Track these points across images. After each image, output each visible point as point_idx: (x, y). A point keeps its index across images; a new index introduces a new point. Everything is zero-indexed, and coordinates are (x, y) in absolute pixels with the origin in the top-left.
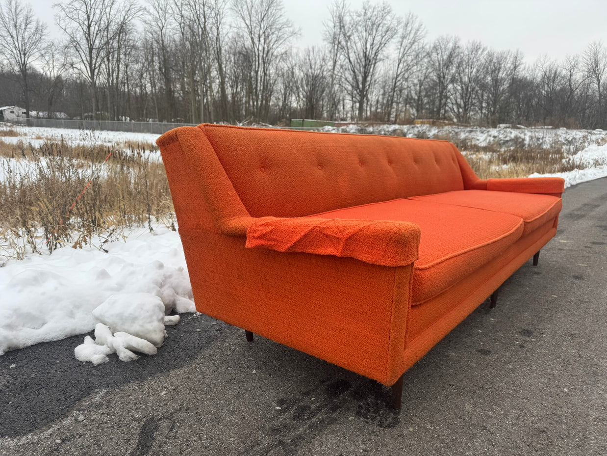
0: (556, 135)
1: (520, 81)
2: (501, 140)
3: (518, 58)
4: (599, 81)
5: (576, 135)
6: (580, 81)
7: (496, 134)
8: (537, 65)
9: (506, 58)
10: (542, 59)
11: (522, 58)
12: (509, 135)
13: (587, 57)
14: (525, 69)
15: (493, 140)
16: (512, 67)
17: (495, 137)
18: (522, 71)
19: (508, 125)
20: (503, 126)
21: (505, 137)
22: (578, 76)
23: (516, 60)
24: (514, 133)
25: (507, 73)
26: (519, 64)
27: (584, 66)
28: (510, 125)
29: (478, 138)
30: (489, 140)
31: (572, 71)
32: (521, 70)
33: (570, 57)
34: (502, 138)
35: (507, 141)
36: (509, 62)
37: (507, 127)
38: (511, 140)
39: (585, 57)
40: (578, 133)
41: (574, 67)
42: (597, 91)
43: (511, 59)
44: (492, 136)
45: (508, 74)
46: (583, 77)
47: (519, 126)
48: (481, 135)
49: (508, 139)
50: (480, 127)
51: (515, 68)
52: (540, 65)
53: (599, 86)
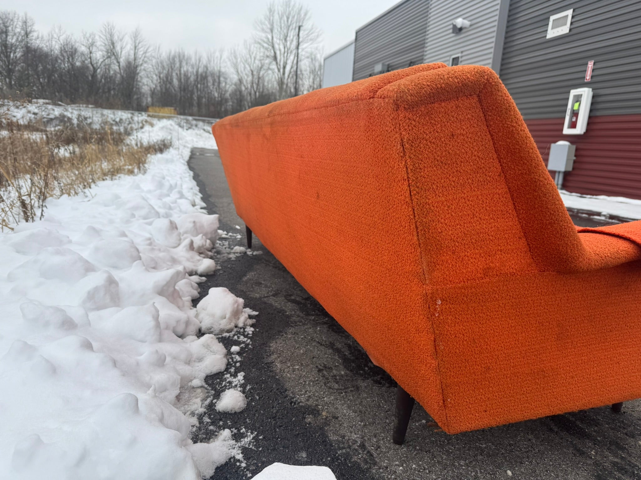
0: (103, 115)
1: (35, 51)
2: (44, 118)
3: (28, 24)
4: (119, 62)
5: (122, 115)
6: (101, 60)
7: (36, 111)
8: (52, 36)
9: (12, 20)
10: (57, 30)
11: (33, 25)
12: (52, 112)
13: (104, 37)
14: (38, 38)
15: (34, 118)
16: (23, 33)
17: (35, 114)
18: (36, 40)
19: (47, 101)
20: (41, 101)
21: (48, 115)
22: (98, 55)
23: (26, 25)
24: (57, 111)
25: (18, 39)
26: (31, 32)
27: (101, 45)
28: (50, 101)
29: (15, 114)
30: (30, 117)
31: (91, 49)
32: (34, 38)
33: (86, 33)
34: (45, 116)
35: (52, 119)
36: (18, 26)
37: (47, 103)
38: (56, 118)
39: (102, 36)
40: (123, 114)
41: (92, 44)
42: (118, 73)
43: (20, 24)
44: (32, 112)
45: (20, 39)
46: (104, 57)
47: (60, 103)
48: (16, 110)
49: (52, 116)
50: (13, 101)
51: (27, 34)
52: (55, 36)
53: (120, 68)
